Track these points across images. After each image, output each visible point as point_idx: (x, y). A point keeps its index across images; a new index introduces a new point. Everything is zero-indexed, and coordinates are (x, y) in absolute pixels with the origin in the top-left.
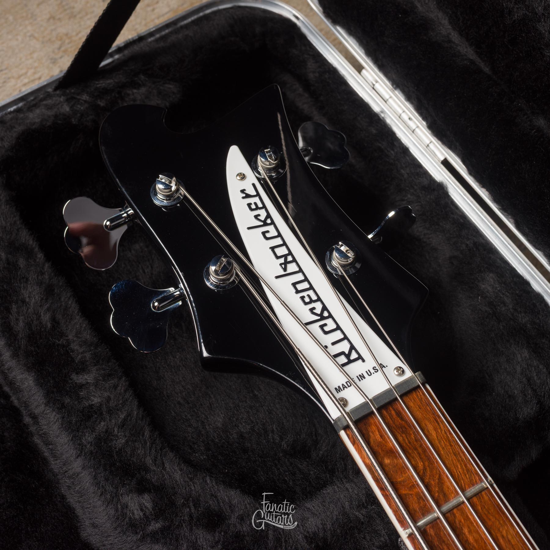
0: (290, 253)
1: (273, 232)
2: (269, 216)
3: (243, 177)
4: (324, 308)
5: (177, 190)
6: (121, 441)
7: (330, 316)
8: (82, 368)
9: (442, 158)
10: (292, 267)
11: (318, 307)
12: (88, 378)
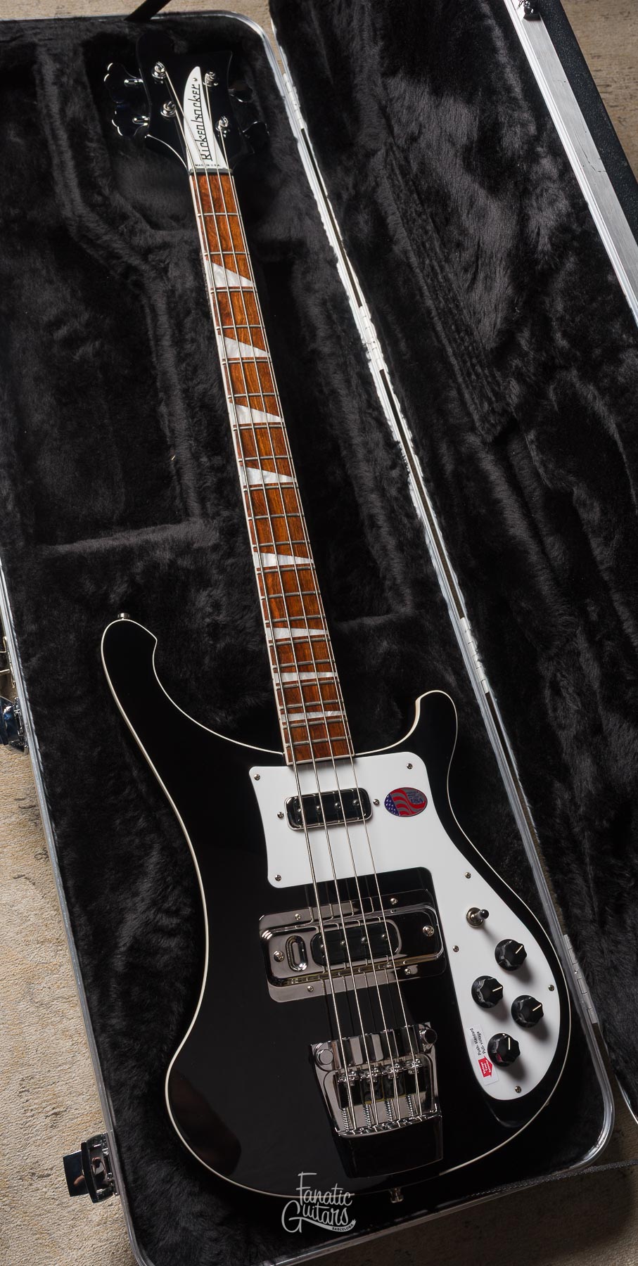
0: (202, 115)
1: (198, 104)
2: (200, 98)
3: (196, 80)
4: (206, 138)
5: (164, 73)
6: (97, 174)
7: (207, 141)
8: (91, 140)
9: (302, 128)
10: (200, 120)
11: (203, 137)
12: (94, 145)
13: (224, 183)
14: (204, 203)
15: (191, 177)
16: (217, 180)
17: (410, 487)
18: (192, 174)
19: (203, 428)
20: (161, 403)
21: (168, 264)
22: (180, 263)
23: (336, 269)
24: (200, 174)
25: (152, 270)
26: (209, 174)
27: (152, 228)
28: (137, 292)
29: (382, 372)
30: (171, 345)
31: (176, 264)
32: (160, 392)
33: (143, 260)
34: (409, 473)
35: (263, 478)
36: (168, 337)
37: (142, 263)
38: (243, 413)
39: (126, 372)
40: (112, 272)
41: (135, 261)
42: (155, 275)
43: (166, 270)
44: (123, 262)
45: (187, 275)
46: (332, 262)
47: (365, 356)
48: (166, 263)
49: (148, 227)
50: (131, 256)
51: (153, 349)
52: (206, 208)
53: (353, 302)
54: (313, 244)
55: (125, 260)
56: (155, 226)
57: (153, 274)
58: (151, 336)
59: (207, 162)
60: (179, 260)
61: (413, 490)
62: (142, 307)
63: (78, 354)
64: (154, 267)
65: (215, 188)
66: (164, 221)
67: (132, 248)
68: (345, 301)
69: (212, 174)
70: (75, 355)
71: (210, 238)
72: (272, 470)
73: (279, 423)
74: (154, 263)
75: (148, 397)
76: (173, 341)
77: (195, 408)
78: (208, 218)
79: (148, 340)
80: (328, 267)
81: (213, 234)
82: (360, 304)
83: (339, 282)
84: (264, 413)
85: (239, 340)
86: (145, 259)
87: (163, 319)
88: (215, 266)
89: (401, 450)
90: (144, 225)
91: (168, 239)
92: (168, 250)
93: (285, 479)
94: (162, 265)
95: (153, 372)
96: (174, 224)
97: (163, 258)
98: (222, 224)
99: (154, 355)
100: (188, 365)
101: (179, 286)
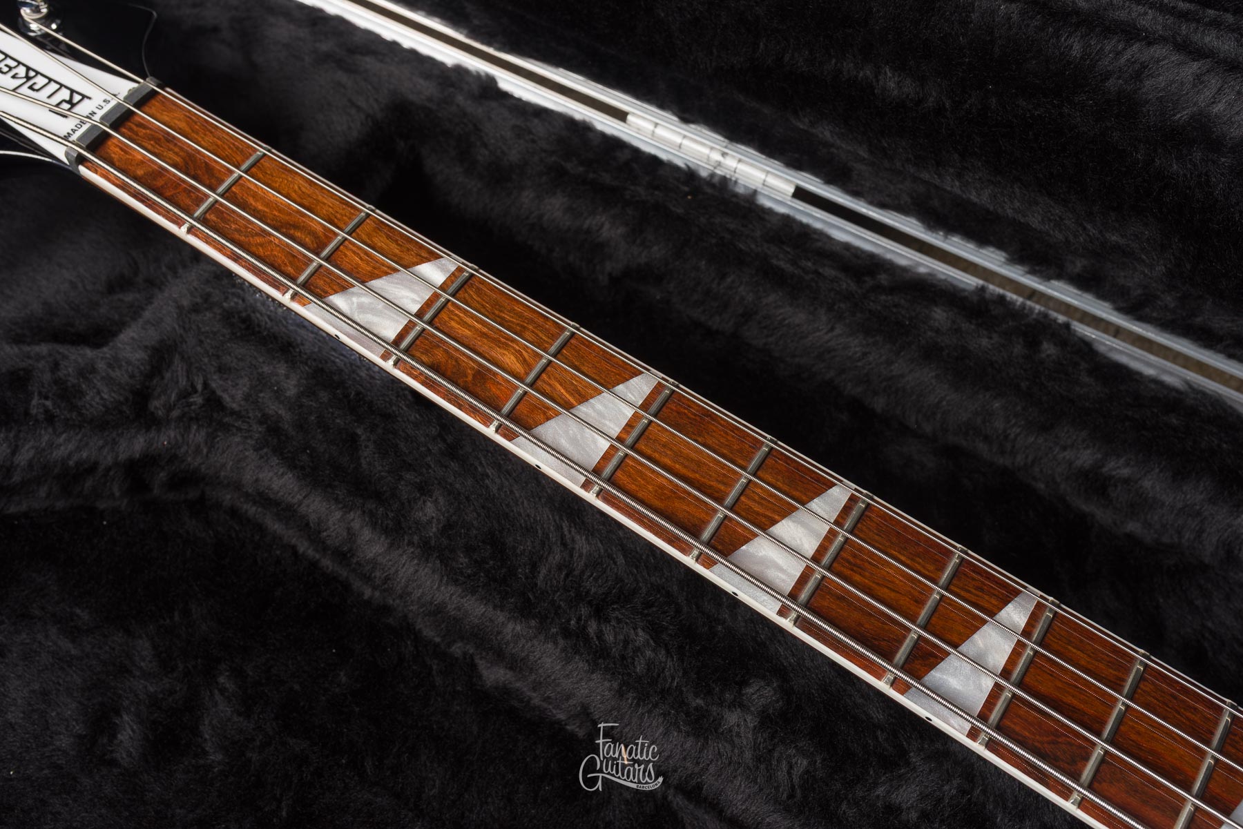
4: (28, 68)
7: (37, 73)
11: (21, 71)
13: (166, 118)
14: (168, 194)
15: (83, 170)
16: (143, 125)
17: (1102, 349)
18: (81, 160)
19: (649, 653)
20: (473, 666)
21: (206, 385)
22: (227, 359)
23: (506, 96)
24: (96, 143)
25: (188, 428)
26: (116, 126)
27: (97, 346)
28: (193, 494)
29: (800, 194)
30: (391, 545)
31: (222, 369)
32: (449, 645)
33: (148, 429)
34: (1067, 326)
35: (978, 662)
36: (367, 534)
37: (153, 434)
38: (764, 562)
39: (343, 678)
40: (101, 505)
41: (135, 444)
42: (203, 433)
43: (214, 402)
44: (108, 469)
45: (266, 369)
46: (488, 87)
47: (736, 195)
48: (199, 387)
49: (89, 353)
50: (115, 442)
51: (344, 573)
52: (184, 200)
53: (604, 124)
54: (423, 90)
55: (110, 460)
56: (99, 335)
57: (198, 436)
58: (310, 552)
59: (84, 108)
60: (218, 357)
61: (1112, 349)
62: (234, 512)
63: (209, 747)
64: (187, 420)
65: (159, 142)
66: (103, 310)
67: (103, 424)
68: (591, 135)
69: (121, 119)
70: (205, 753)
71: (261, 251)
72: (974, 625)
73: (853, 499)
74: (175, 413)
75: (438, 681)
76: (386, 531)
77: (585, 628)
78: (212, 217)
79: (314, 565)
80: (494, 104)
81: (259, 240)
82: (621, 116)
83: (541, 113)
84: (801, 513)
85: (568, 407)
86: (151, 422)
87: (315, 506)
88: (338, 300)
89: (1002, 298)
90: (77, 356)
91: (152, 336)
92: (177, 360)
93: (1016, 614)
94: (197, 399)
95: (391, 621)
96: (129, 297)
97: (183, 382)
98: (251, 201)
99: (357, 584)
100: (469, 550)
101: (275, 408)
